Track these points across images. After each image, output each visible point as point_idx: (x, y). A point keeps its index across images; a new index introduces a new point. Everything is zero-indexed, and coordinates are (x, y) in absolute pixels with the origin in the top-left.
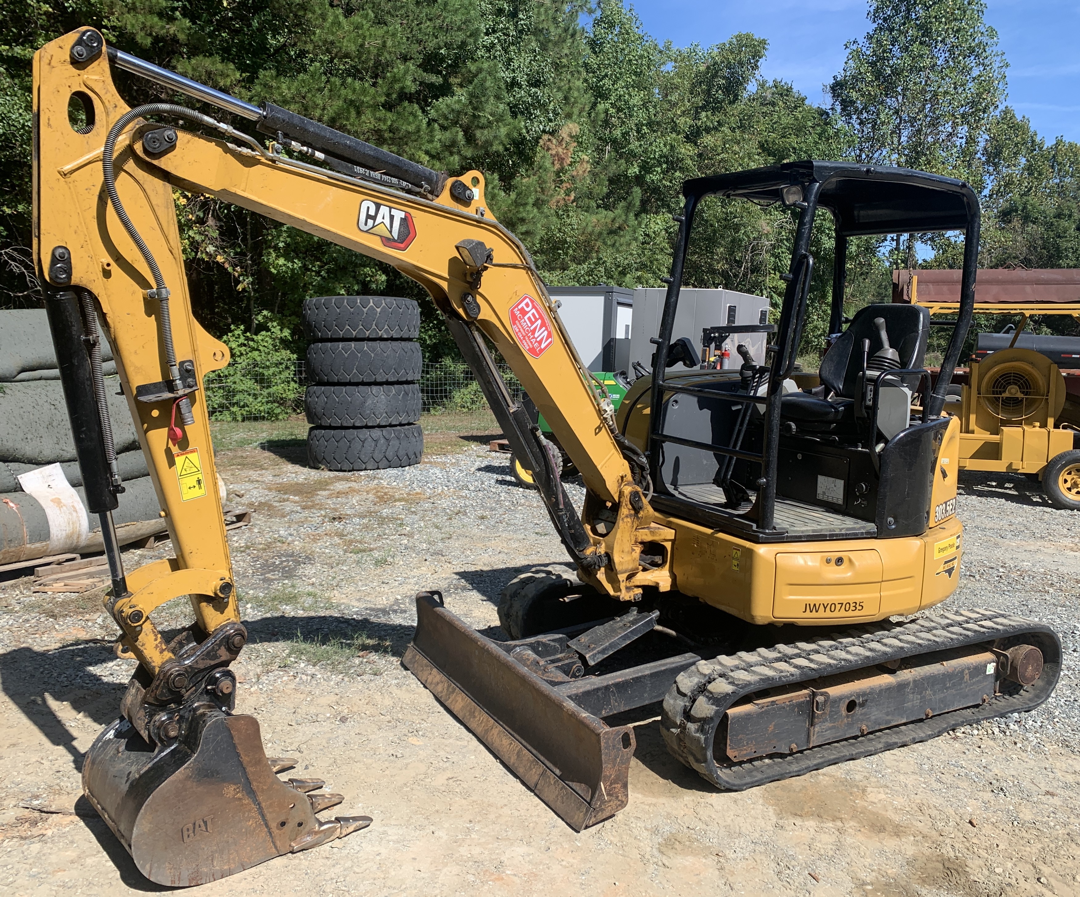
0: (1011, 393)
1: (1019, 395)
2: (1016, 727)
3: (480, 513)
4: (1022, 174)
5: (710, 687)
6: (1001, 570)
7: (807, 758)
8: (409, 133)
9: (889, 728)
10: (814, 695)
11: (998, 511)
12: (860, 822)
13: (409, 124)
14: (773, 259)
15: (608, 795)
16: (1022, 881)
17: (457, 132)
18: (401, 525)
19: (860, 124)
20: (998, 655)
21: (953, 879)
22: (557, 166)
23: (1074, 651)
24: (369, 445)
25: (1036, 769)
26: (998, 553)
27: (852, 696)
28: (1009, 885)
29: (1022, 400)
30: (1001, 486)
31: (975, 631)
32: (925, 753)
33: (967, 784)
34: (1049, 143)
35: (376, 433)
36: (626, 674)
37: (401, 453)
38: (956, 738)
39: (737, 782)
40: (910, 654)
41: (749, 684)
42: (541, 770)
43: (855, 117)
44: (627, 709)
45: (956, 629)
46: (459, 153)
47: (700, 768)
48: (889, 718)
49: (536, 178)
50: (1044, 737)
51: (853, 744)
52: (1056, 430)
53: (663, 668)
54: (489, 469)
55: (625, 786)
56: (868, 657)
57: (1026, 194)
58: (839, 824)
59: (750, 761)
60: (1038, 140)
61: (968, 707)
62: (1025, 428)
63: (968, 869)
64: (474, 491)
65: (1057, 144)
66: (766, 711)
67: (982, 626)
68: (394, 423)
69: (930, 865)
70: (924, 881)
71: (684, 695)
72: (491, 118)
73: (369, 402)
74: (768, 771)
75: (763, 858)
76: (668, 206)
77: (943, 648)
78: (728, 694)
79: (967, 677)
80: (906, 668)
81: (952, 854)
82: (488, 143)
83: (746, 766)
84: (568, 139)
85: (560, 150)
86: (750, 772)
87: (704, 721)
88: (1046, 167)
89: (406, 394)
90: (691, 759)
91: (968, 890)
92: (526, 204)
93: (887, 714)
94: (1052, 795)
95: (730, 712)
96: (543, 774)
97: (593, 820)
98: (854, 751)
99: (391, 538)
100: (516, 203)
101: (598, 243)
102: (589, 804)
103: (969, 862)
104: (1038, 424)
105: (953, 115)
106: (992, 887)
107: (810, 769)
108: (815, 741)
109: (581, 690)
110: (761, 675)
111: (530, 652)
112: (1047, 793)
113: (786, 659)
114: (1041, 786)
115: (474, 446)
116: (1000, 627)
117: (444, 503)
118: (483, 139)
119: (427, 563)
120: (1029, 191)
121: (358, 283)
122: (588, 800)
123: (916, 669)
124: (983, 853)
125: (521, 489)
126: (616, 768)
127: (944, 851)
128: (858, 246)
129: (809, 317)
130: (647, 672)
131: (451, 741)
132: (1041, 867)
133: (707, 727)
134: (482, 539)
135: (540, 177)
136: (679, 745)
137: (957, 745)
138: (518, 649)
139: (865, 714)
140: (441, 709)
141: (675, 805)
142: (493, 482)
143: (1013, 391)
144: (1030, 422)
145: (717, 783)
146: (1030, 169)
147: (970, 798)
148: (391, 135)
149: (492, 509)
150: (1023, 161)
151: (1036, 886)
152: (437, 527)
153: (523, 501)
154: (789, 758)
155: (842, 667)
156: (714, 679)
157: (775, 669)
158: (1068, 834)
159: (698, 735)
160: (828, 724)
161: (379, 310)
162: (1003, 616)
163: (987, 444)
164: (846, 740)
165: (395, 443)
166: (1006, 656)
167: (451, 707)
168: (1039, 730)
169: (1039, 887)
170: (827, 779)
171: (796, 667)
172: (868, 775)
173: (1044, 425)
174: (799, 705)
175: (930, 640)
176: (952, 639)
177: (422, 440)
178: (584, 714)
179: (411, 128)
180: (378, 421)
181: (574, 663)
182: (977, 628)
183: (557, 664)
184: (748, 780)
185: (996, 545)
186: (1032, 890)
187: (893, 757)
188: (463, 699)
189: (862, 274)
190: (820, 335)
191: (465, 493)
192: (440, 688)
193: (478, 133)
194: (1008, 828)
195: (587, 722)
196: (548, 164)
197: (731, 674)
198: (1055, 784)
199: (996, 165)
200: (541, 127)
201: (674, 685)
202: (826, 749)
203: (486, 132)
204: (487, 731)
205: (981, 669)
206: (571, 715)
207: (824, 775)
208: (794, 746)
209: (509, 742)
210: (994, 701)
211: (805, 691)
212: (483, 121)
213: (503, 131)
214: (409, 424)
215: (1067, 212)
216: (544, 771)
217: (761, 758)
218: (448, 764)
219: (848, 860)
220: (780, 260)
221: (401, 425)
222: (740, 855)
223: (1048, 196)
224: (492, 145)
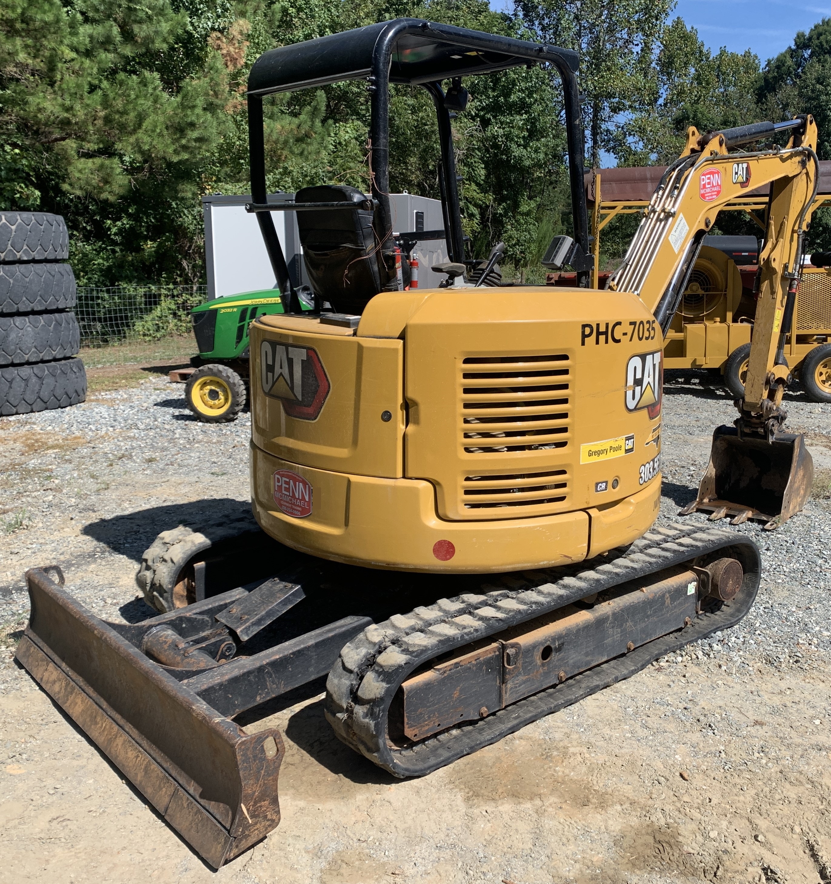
0: (692, 290)
1: (701, 292)
2: (720, 647)
3: (148, 455)
4: (692, 83)
5: (381, 659)
6: (692, 468)
7: (501, 721)
8: (46, 23)
9: (590, 669)
10: (504, 647)
11: (685, 408)
12: (561, 796)
13: (45, 12)
14: (466, 169)
15: (252, 817)
16: (738, 843)
17: (111, 26)
18: (49, 478)
19: (542, 30)
20: (698, 573)
21: (665, 856)
22: (231, 68)
23: (767, 549)
24: (18, 386)
25: (743, 694)
26: (688, 451)
27: (546, 640)
28: (726, 852)
29: (703, 297)
30: (687, 382)
31: (674, 551)
32: (629, 693)
33: (673, 725)
34: (714, 54)
35: (26, 371)
36: (286, 649)
37: (59, 392)
38: (659, 669)
39: (420, 766)
40: (607, 586)
41: (425, 650)
42: (172, 789)
43: (537, 23)
44: (289, 689)
45: (653, 551)
46: (115, 50)
47: (374, 757)
48: (589, 658)
49: (207, 80)
50: (747, 655)
51: (550, 695)
52: (735, 325)
53: (331, 635)
54: (166, 404)
55: (275, 801)
56: (561, 596)
57: (697, 102)
58: (538, 802)
59: (435, 736)
60: (705, 50)
61: (671, 633)
62: (707, 323)
63: (681, 839)
64: (144, 430)
65: (721, 55)
66: (449, 676)
67: (681, 545)
68: (47, 358)
69: (640, 841)
70: (634, 865)
71: (350, 672)
72: (150, 12)
73: (13, 336)
74: (456, 746)
75: (449, 867)
76: (358, 114)
77: (642, 574)
78: (400, 667)
79: (668, 601)
80: (604, 601)
81: (662, 822)
82: (149, 40)
83: (430, 742)
84: (239, 37)
85: (232, 49)
86: (434, 750)
87: (373, 703)
88: (713, 78)
89: (58, 324)
90: (362, 748)
91: (682, 868)
92: (194, 107)
93: (587, 654)
94: (761, 724)
95: (406, 685)
96: (174, 795)
97: (235, 851)
98: (553, 704)
99: (33, 494)
100: (183, 106)
101: (285, 153)
102: (229, 831)
103: (682, 830)
104: (718, 319)
105: (629, 22)
106: (708, 858)
107: (503, 735)
108: (507, 698)
109: (227, 677)
110: (440, 635)
111: (170, 632)
112: (756, 723)
113: (469, 610)
114: (749, 714)
115: (153, 378)
116: (699, 544)
117: (107, 447)
118: (143, 34)
119: (73, 522)
120: (698, 100)
121: (5, 201)
122: (228, 826)
123: (615, 600)
124: (696, 814)
125: (200, 424)
126: (261, 782)
127: (653, 819)
128: (546, 154)
129: (503, 227)
130: (311, 642)
131: (65, 761)
132: (757, 821)
133: (376, 710)
134: (146, 486)
135: (212, 79)
136: (348, 733)
137: (661, 677)
138: (154, 630)
139: (562, 659)
140: (59, 717)
141: (345, 809)
142: (168, 417)
143: (694, 288)
144: (710, 317)
145: (395, 773)
146: (698, 78)
147: (678, 743)
148: (24, 26)
149: (163, 449)
150: (692, 71)
151: (754, 847)
152: (93, 477)
153: (200, 437)
154: (481, 723)
155: (534, 612)
156: (385, 648)
157: (457, 625)
158: (781, 772)
159: (367, 720)
160: (522, 678)
161: (13, 228)
162: (701, 530)
163: (673, 342)
164: (544, 690)
165: (49, 381)
166: (706, 573)
167: (70, 712)
168: (743, 647)
169: (756, 847)
170: (523, 742)
171: (482, 619)
172: (567, 731)
173: (723, 320)
174: (488, 662)
175: (627, 567)
176: (650, 563)
177: (84, 376)
178: (218, 719)
179: (49, 17)
180: (26, 357)
181: (223, 641)
182: (676, 547)
183: (200, 646)
184: (432, 761)
185: (686, 442)
186: (750, 854)
187: (594, 704)
188: (82, 701)
189: (551, 183)
190: (514, 245)
191: (134, 432)
192: (57, 688)
193: (136, 28)
194: (719, 774)
195: (220, 729)
196: (219, 65)
197: (406, 639)
198: (763, 710)
199: (669, 74)
200: (209, 23)
201: (339, 660)
202: (521, 707)
203: (144, 27)
204: (110, 741)
205: (682, 590)
206: (201, 722)
207: (521, 738)
208: (484, 710)
209: (135, 753)
210: (696, 620)
211: (494, 645)
212: (142, 15)
213: (165, 27)
214: (66, 358)
215: (732, 119)
216: (176, 790)
217: (447, 730)
218: (55, 797)
219: (548, 852)
220: (473, 170)
221: (55, 360)
222: (421, 869)
223: (715, 104)
224: (153, 42)
